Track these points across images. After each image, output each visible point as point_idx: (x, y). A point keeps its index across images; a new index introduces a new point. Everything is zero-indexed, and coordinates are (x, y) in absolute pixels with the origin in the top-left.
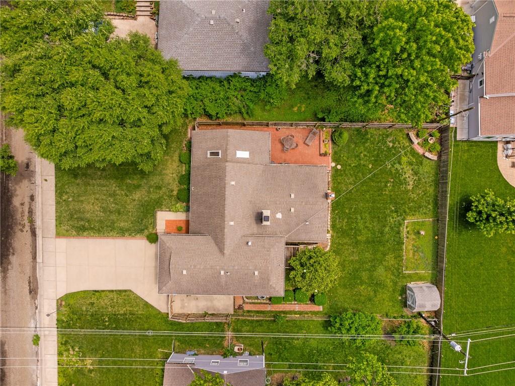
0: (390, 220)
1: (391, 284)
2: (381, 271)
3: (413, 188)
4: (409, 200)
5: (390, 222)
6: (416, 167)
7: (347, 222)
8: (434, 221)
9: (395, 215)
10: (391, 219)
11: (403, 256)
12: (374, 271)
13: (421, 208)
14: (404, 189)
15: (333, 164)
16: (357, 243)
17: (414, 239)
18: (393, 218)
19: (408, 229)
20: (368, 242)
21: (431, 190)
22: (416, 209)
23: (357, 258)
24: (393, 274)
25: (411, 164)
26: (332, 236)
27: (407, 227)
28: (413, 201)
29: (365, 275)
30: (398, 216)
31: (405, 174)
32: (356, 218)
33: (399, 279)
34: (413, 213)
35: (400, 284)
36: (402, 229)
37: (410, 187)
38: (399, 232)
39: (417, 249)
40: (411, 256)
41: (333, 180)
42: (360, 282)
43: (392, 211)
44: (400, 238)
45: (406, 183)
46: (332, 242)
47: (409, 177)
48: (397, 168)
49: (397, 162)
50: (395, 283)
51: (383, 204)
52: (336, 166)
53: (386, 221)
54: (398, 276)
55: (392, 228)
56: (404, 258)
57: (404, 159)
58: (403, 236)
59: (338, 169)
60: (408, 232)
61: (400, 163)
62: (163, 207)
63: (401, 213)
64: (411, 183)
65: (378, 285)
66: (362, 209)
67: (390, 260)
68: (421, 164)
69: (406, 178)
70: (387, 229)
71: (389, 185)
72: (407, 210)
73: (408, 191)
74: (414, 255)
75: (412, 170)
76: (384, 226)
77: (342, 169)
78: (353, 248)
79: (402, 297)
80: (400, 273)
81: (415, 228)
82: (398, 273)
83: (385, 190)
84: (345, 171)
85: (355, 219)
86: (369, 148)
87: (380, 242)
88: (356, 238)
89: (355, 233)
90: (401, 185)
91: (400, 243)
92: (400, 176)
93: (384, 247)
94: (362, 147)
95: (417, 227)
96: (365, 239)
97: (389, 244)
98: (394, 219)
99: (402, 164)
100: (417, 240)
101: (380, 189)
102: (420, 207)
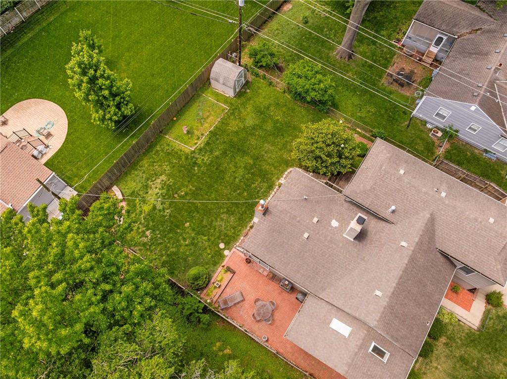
0: (207, 160)
1: (248, 106)
2: (250, 121)
3: (161, 175)
4: (173, 167)
5: (209, 158)
6: (141, 193)
8: (165, 134)
9: (199, 161)
10: (205, 160)
11: (219, 122)
12: (257, 125)
13: (168, 152)
14: (171, 180)
15: (226, 252)
16: (256, 158)
17: (197, 130)
18: (203, 160)
19: (196, 141)
20: (244, 153)
21: (145, 162)
22: (173, 154)
23: (266, 145)
24: (240, 112)
25: (144, 201)
26: (278, 179)
27: (196, 144)
28: (170, 163)
29: (269, 126)
30: (197, 158)
31: (158, 193)
32: (240, 181)
33: (238, 106)
34: (179, 153)
35: (239, 101)
36: (202, 145)
37: (163, 177)
38: (208, 144)
39: (202, 120)
40: (211, 118)
41: (238, 235)
42: (277, 123)
43: (198, 167)
44: (210, 138)
45: (164, 184)
46: (283, 173)
47: (156, 188)
48: (162, 204)
49: (156, 211)
50: (244, 104)
51: (202, 179)
52: (224, 249)
53: (212, 161)
54: (236, 109)
55: (211, 151)
56: (219, 119)
57: (146, 208)
58: (205, 138)
59: (225, 244)
60: (198, 138)
61: (154, 208)
62: (467, 331)
63: (192, 159)
64: (159, 181)
65: (262, 113)
66: (228, 187)
67: (234, 125)
68: (133, 192)
69: (159, 189)
70: (217, 153)
71: (183, 194)
72: (183, 158)
73: (169, 175)
74: (208, 117)
75: (147, 193)
76: (217, 157)
77: (220, 241)
78: (263, 155)
79: (246, 90)
81: (189, 139)
82: (234, 111)
83: (190, 190)
84: (219, 238)
85: (242, 182)
86: (175, 245)
87: (233, 146)
88: (254, 163)
89: (251, 169)
90: (170, 186)
91: (213, 134)
92: (164, 194)
93: (232, 140)
94: (181, 250)
95: (186, 138)
96: (246, 158)
97: (224, 139)
98: (202, 158)
99: (152, 205)
100: (194, 127)
101: (195, 195)
102: (169, 154)
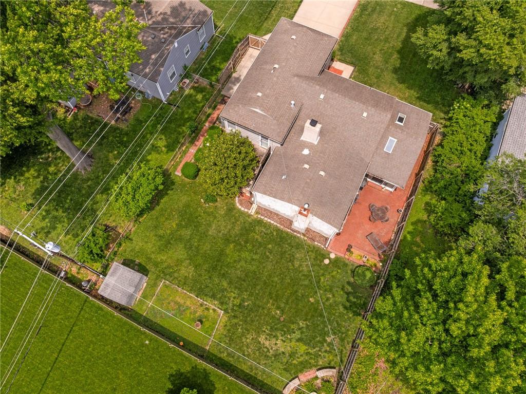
0: (234, 293)
1: (159, 260)
2: (179, 252)
3: (260, 343)
4: (247, 330)
5: (231, 292)
6: (285, 360)
7: (257, 240)
8: (204, 350)
9: (237, 302)
10: (234, 295)
11: (183, 289)
12: (186, 245)
13: (229, 341)
14: (264, 329)
15: (332, 256)
16: (227, 241)
17: (195, 312)
18: (234, 298)
19: (211, 311)
20: (222, 253)
22: (231, 336)
23: (210, 233)
24: (169, 267)
25: (292, 355)
26: (249, 216)
27: (214, 310)
28: (243, 335)
29: (186, 233)
30: (234, 305)
31: (282, 340)
33: (159, 271)
34: (228, 328)
35: (153, 270)
36: (216, 302)
37: (262, 339)
38: (213, 297)
39: (181, 310)
40: (178, 299)
41: (314, 246)
42: (181, 224)
43: (244, 302)
44: (206, 295)
45: (271, 336)
47: (276, 344)
48: (294, 333)
49: (303, 337)
50: (156, 265)
51: (257, 294)
52: (330, 259)
53: (236, 287)
54: (163, 272)
55: (223, 290)
56: (180, 289)
57: (303, 348)
58: (206, 301)
60: (207, 309)
61: (299, 340)
63: (236, 311)
64: (267, 343)
65: (167, 243)
67: (187, 271)
68: (285, 369)
69: (277, 340)
70: (225, 284)
71: (278, 312)
72: (236, 321)
73: (258, 334)
74: (176, 303)
75: (283, 353)
76: (230, 283)
77: (322, 264)
78: (223, 234)
79: (136, 265)
80: (165, 275)
81: (208, 320)
82: (166, 273)
83: (273, 304)
84: (319, 266)
87: (214, 268)
88: (234, 242)
90: (271, 328)
91: (200, 293)
92: (283, 333)
93: (206, 270)
95: (207, 324)
96: (228, 251)
97: (206, 279)
98: (232, 299)
99: (298, 344)
100: (192, 316)
102: (231, 340)
